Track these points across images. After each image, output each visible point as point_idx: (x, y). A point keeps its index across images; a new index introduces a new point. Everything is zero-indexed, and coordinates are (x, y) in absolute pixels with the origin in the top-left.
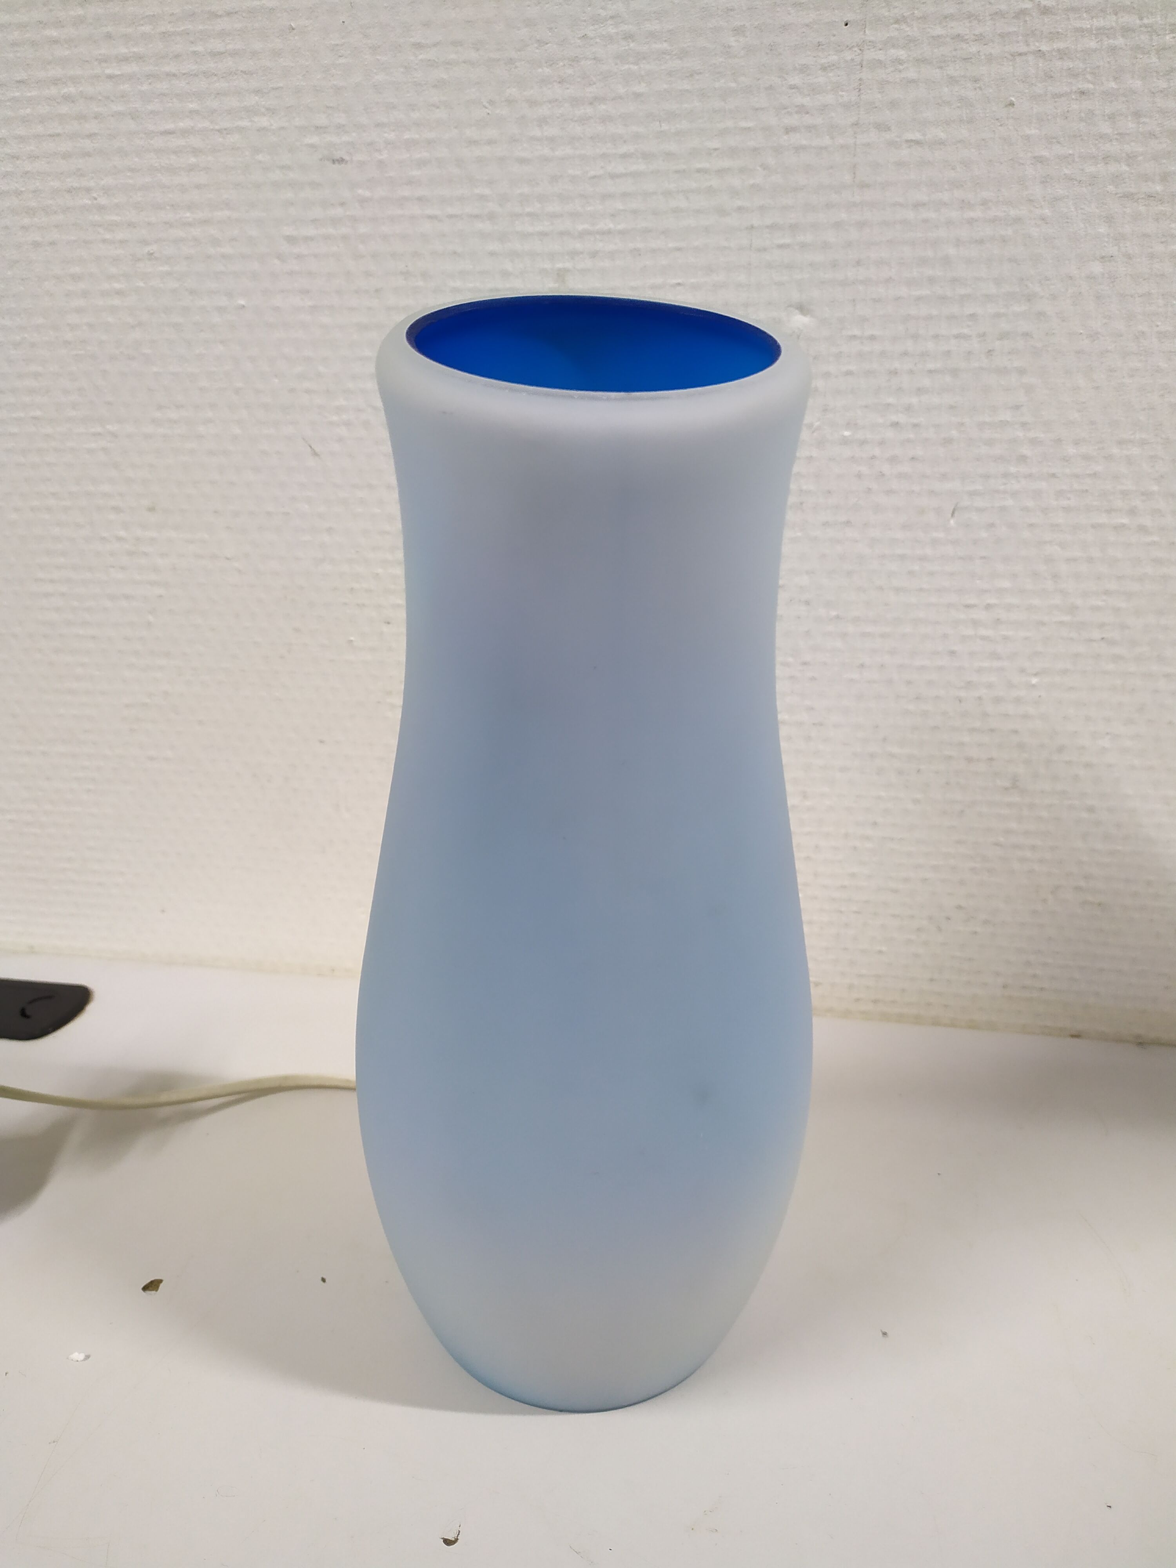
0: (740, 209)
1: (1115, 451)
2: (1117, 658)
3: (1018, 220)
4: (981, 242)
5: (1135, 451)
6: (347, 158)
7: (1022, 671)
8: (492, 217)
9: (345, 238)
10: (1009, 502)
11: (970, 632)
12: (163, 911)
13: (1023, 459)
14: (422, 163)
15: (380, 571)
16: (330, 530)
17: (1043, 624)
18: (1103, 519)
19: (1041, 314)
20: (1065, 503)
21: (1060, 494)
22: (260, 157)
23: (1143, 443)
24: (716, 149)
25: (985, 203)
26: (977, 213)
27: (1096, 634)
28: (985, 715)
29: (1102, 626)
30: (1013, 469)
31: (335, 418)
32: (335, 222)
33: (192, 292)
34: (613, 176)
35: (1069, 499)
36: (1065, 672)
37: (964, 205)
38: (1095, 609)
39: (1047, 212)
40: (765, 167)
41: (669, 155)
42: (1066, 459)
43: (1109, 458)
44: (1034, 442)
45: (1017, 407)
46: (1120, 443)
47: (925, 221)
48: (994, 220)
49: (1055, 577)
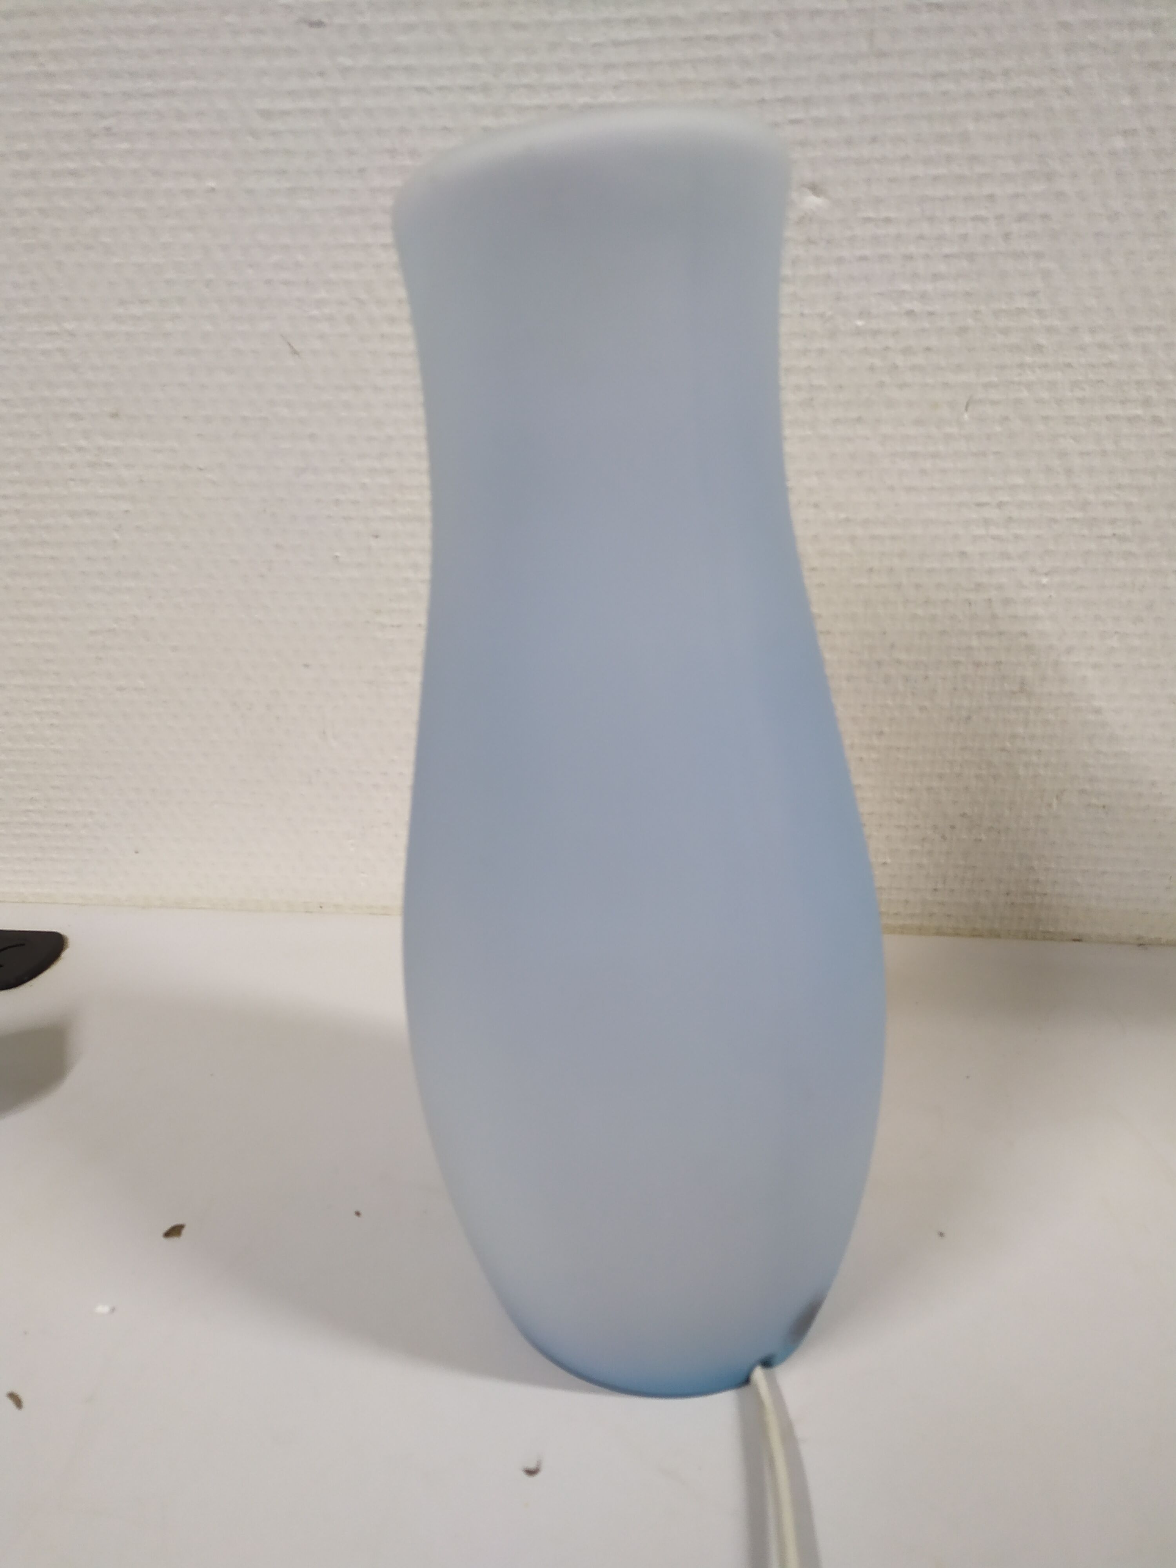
0: (751, 81)
1: (1131, 339)
2: (1129, 555)
3: (1040, 91)
4: (1000, 116)
5: (1151, 338)
6: (325, 20)
7: (1033, 571)
8: (485, 89)
9: (325, 112)
10: (1025, 394)
11: (981, 531)
12: (137, 852)
13: (1039, 348)
14: (410, 28)
15: (367, 480)
16: (312, 437)
17: (1054, 521)
18: (1118, 410)
19: (1060, 195)
20: (1079, 394)
21: (1075, 384)
22: (229, 19)
23: (1160, 330)
24: (726, 14)
25: (1006, 73)
26: (998, 84)
27: (1108, 530)
28: (994, 617)
29: (1113, 522)
30: (1028, 359)
31: (315, 312)
32: (314, 93)
33: (157, 173)
34: (616, 44)
35: (1083, 389)
36: (1075, 571)
37: (985, 75)
38: (1107, 504)
39: (1070, 82)
40: (778, 34)
41: (676, 21)
42: (1082, 348)
43: (1125, 346)
44: (1050, 330)
45: (1033, 294)
46: (1137, 330)
47: (945, 93)
48: (1015, 92)
49: (1069, 472)
